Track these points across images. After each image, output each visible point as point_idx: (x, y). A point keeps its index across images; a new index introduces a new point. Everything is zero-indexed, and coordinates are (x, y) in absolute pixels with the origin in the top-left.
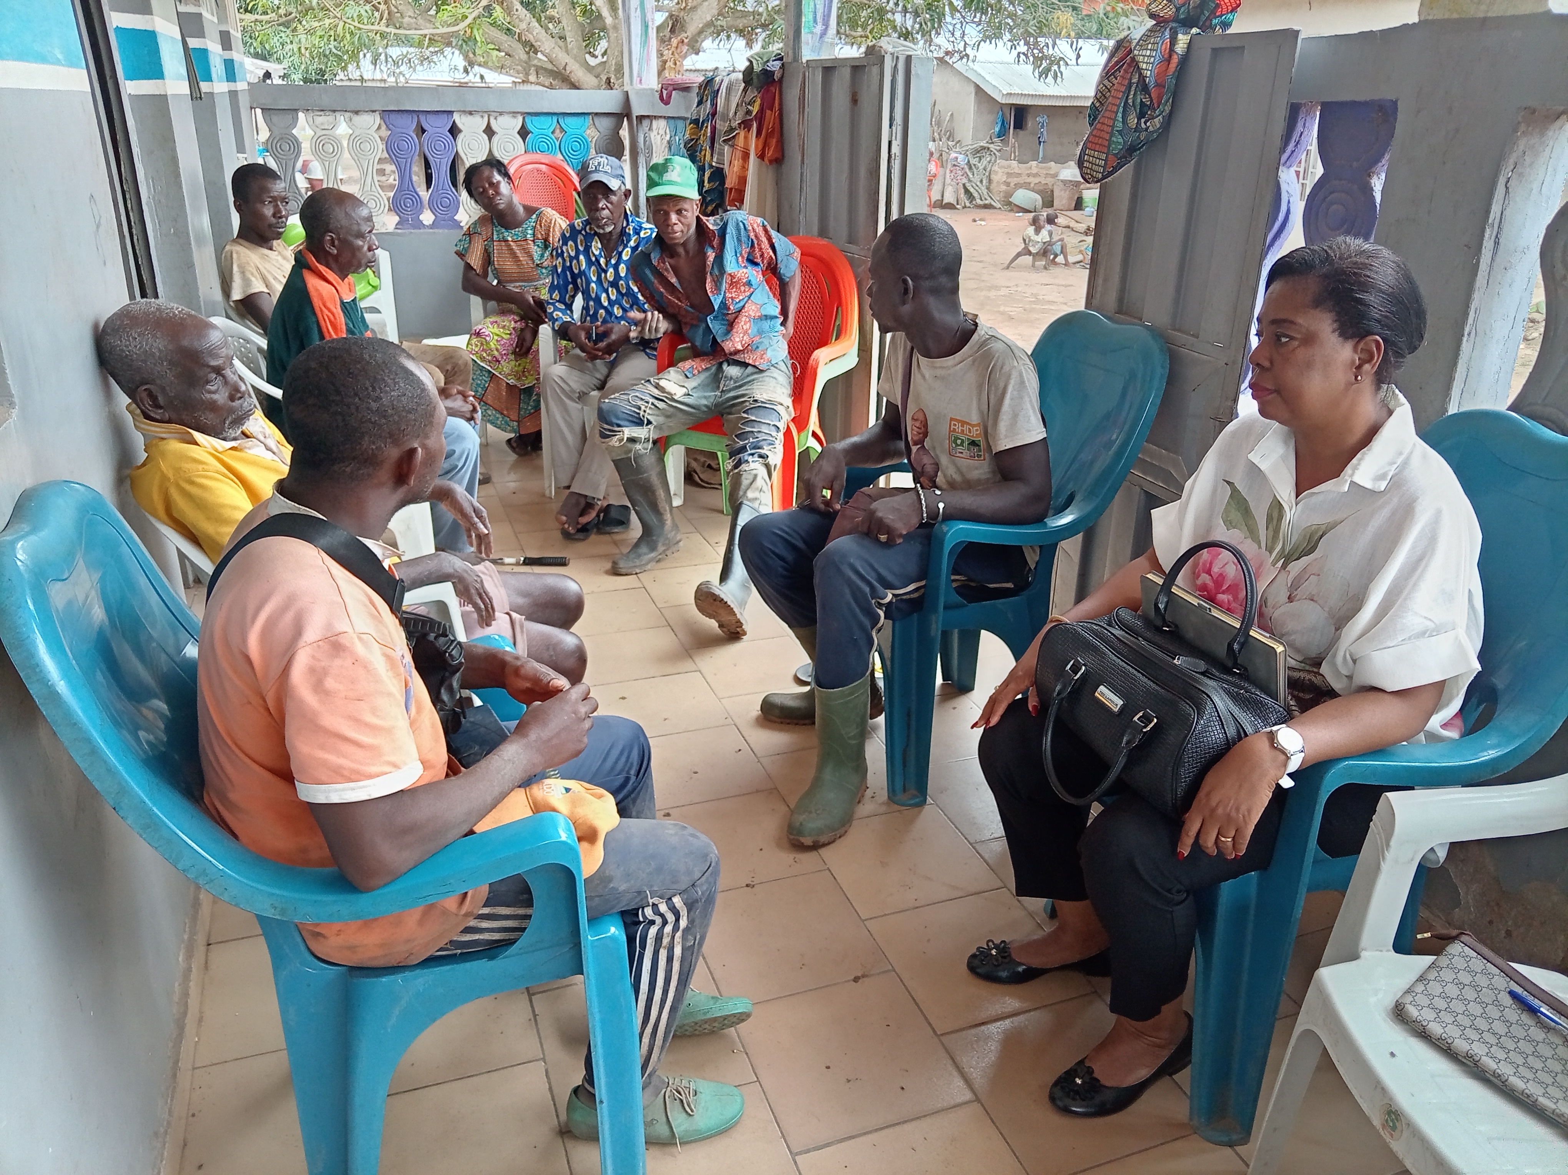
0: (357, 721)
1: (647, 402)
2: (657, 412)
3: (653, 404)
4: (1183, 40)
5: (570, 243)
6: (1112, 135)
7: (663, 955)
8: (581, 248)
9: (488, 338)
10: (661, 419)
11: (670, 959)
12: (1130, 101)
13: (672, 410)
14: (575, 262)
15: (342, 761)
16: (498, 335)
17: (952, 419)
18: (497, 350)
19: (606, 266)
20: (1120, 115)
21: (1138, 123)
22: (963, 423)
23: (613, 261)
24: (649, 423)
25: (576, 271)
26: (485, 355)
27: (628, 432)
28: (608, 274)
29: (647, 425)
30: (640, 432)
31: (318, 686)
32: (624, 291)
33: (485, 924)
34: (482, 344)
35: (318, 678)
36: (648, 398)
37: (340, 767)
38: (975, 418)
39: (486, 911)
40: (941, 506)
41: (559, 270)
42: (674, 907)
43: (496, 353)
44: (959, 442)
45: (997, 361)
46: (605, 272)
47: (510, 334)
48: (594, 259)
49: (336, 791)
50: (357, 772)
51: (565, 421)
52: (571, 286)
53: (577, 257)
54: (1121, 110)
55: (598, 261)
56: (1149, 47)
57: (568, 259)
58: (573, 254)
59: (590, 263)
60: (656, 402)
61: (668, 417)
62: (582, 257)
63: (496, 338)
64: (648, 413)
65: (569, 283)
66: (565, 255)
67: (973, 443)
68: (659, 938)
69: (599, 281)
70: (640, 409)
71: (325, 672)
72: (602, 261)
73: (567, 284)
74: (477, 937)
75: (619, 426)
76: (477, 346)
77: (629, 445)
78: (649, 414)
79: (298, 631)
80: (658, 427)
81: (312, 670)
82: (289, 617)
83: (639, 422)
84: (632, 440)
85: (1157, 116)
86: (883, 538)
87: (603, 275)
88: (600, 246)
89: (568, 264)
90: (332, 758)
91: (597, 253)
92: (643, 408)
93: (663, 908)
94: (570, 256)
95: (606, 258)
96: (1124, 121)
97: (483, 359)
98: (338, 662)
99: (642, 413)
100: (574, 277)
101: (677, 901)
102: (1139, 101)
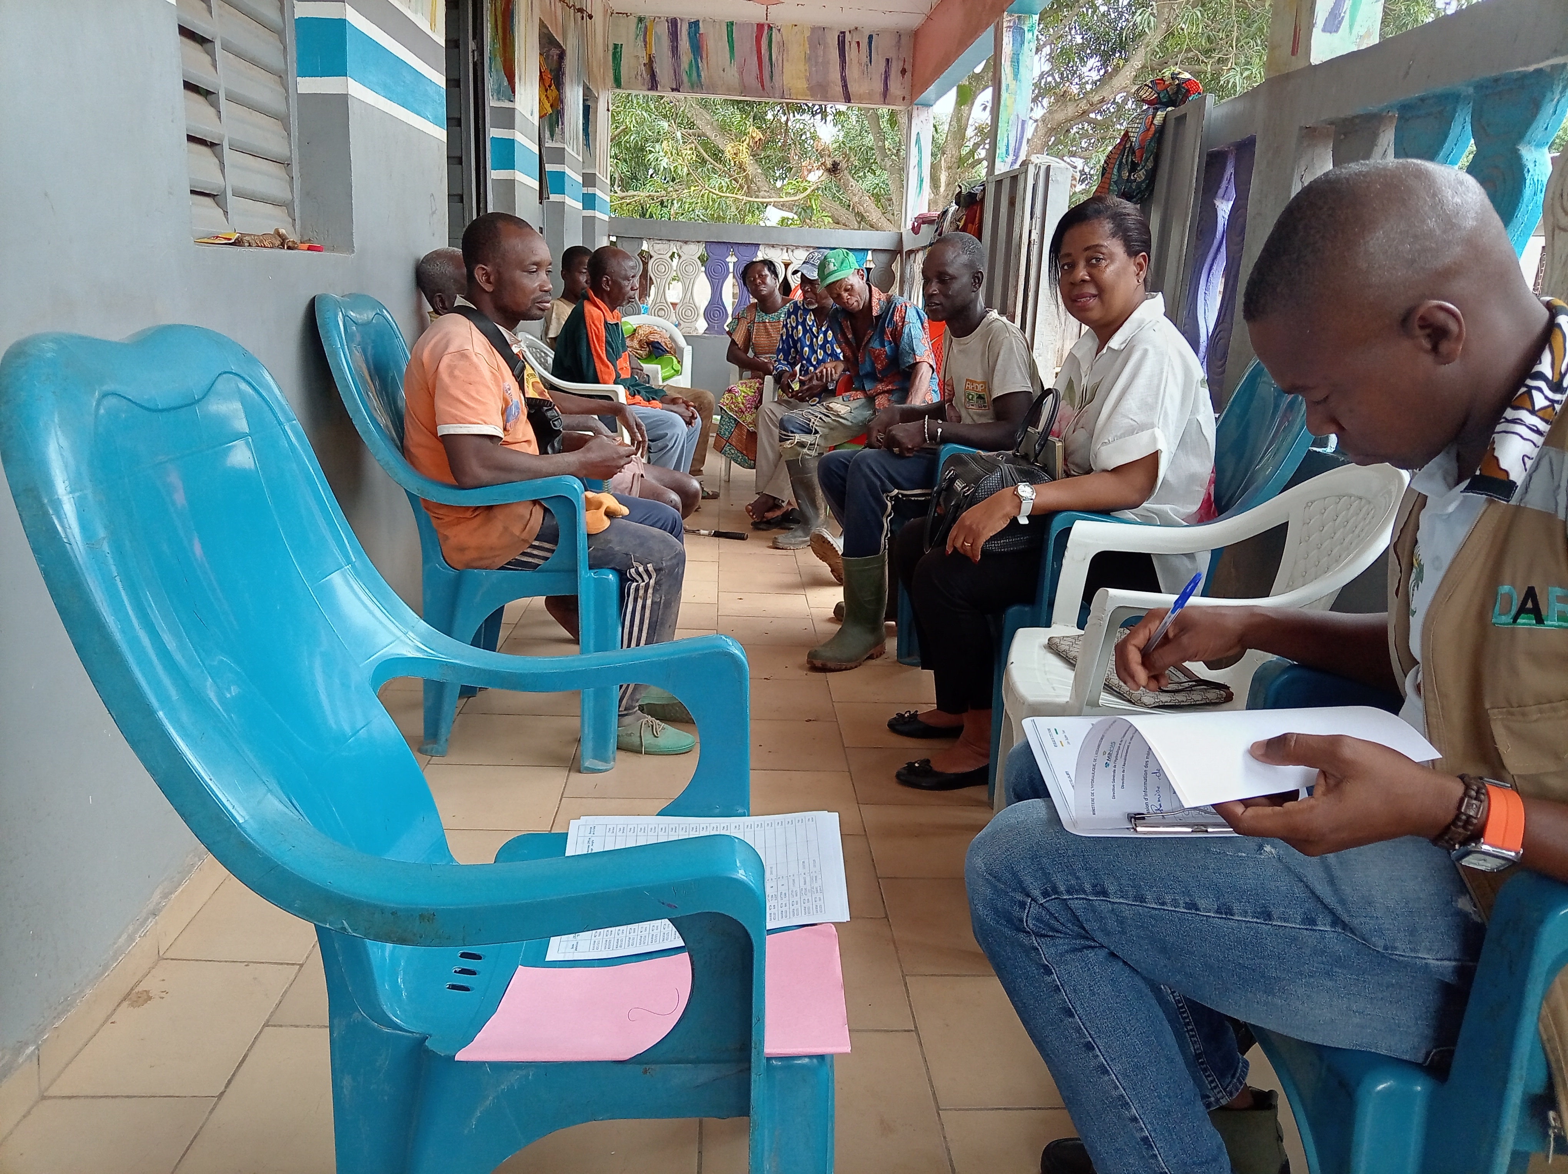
0: (468, 394)
1: (817, 417)
2: (822, 424)
3: (820, 418)
4: (1161, 114)
5: (793, 316)
6: (1110, 185)
7: (640, 602)
8: (800, 320)
9: (737, 394)
10: (826, 431)
11: (644, 607)
12: (1124, 161)
13: (835, 423)
14: (795, 331)
15: (458, 413)
16: (744, 392)
17: (967, 380)
18: (743, 403)
19: (818, 333)
20: (1115, 170)
21: (1129, 176)
22: (972, 382)
23: (823, 329)
24: (816, 432)
25: (796, 338)
26: (733, 406)
27: (798, 437)
28: (819, 338)
29: (814, 434)
30: (808, 439)
31: (451, 375)
32: (829, 353)
33: (535, 552)
34: (732, 398)
35: (451, 368)
36: (816, 414)
37: (456, 415)
38: (979, 378)
39: (536, 543)
40: (940, 430)
41: (784, 338)
42: (648, 570)
43: (741, 405)
44: (971, 396)
45: (994, 334)
46: (817, 338)
47: (755, 393)
48: (808, 328)
49: (453, 427)
50: (464, 419)
51: (769, 442)
52: (793, 350)
53: (796, 327)
54: (1116, 166)
55: (811, 329)
56: (1138, 121)
57: (790, 329)
58: (794, 325)
59: (805, 331)
60: (823, 417)
61: (831, 429)
62: (800, 327)
63: (743, 394)
64: (815, 423)
65: (792, 347)
66: (789, 325)
67: (980, 397)
68: (637, 589)
69: (811, 346)
70: (810, 421)
71: (455, 367)
72: (814, 329)
73: (790, 348)
74: (530, 560)
75: (792, 432)
76: (728, 399)
77: (799, 449)
78: (816, 425)
79: (446, 347)
80: (824, 437)
81: (449, 366)
82: (444, 341)
83: (808, 431)
84: (802, 445)
85: (1141, 169)
86: (896, 450)
87: (815, 340)
88: (813, 318)
89: (790, 333)
90: (453, 411)
91: (810, 323)
92: (813, 420)
93: (641, 569)
94: (792, 327)
95: (817, 327)
96: (1120, 175)
97: (731, 409)
98: (462, 363)
99: (811, 424)
100: (795, 342)
101: (650, 567)
102: (1130, 160)
